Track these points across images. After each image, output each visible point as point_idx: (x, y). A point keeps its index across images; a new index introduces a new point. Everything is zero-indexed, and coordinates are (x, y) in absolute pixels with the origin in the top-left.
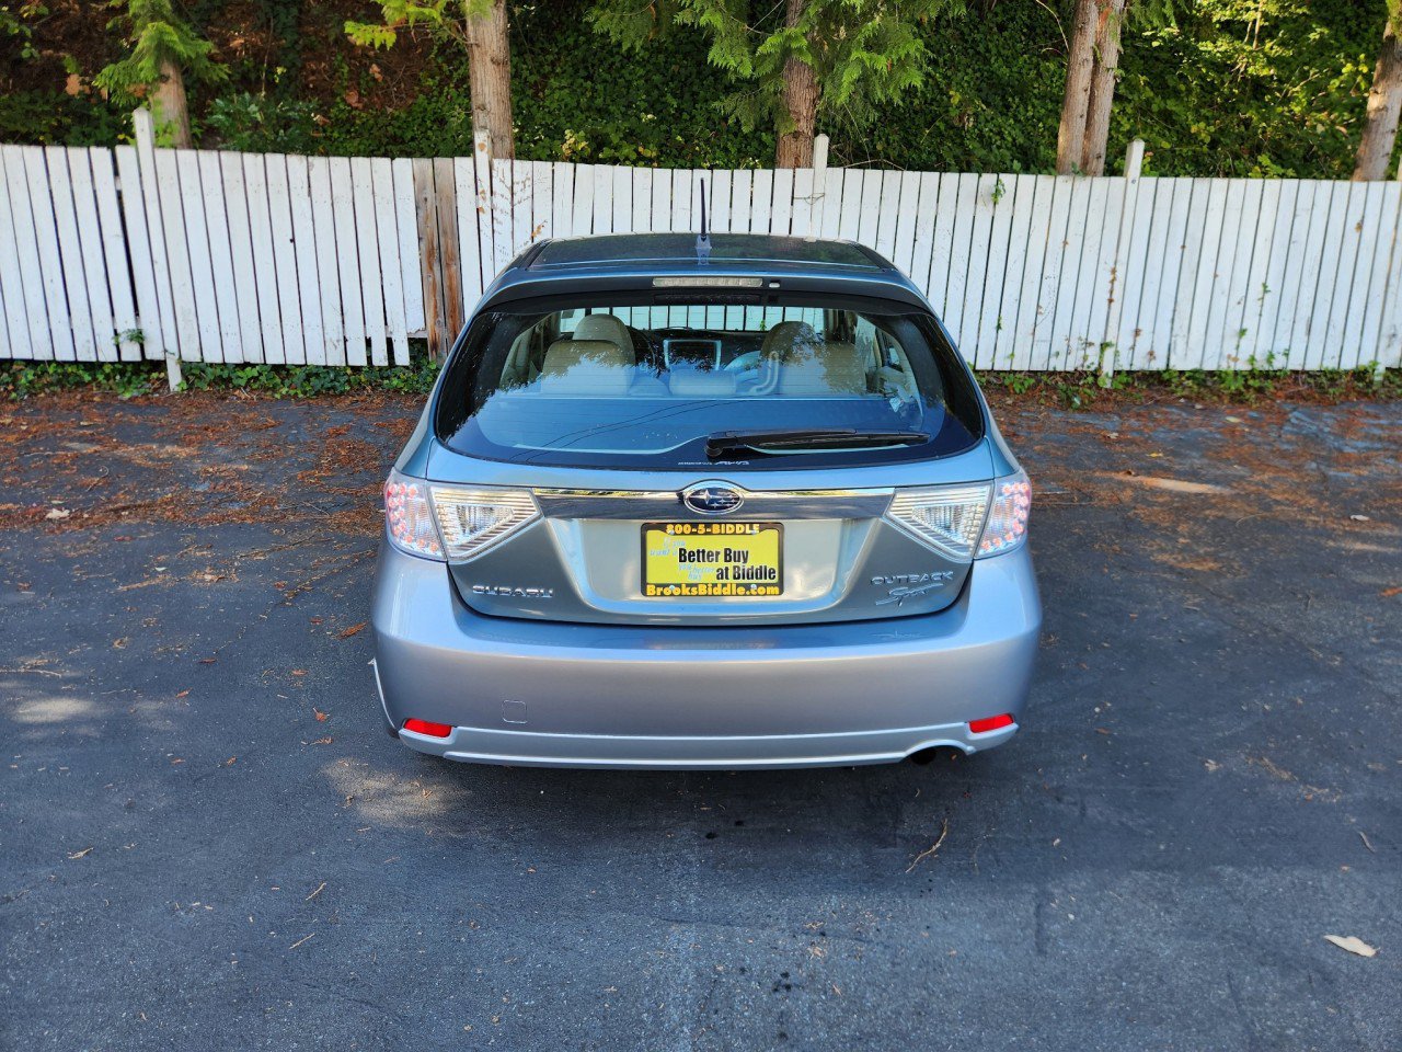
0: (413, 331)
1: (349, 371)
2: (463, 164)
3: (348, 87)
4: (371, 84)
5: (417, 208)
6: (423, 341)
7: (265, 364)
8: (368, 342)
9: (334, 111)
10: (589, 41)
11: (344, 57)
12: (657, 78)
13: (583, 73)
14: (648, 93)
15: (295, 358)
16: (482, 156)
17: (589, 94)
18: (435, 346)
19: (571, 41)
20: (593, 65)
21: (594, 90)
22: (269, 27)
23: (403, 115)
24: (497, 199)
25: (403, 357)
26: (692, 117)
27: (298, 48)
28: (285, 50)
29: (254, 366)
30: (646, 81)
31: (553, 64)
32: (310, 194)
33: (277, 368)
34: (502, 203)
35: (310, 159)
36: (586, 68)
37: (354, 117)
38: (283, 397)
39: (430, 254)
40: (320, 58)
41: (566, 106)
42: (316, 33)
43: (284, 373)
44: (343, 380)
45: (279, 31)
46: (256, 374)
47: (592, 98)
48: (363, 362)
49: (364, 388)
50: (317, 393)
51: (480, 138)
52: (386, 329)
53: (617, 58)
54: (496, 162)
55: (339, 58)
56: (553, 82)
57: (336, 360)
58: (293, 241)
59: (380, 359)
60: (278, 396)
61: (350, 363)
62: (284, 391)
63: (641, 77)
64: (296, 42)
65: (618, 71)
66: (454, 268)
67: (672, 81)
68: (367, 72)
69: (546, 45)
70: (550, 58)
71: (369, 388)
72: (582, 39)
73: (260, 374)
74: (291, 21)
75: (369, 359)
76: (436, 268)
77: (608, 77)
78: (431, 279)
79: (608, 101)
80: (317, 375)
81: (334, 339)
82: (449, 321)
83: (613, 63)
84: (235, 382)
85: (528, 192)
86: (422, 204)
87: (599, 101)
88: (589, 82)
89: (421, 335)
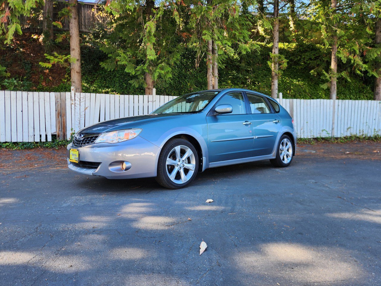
0: (53, 133)
1: (35, 143)
2: (68, 94)
3: (43, 81)
4: (49, 81)
5: (55, 103)
6: (56, 135)
7: (11, 142)
8: (41, 136)
9: (38, 87)
10: (105, 73)
11: (42, 75)
12: (121, 80)
13: (103, 79)
14: (119, 83)
15: (20, 140)
16: (73, 92)
17: (105, 84)
18: (59, 136)
19: (101, 73)
20: (106, 78)
21: (106, 83)
22: (23, 68)
23: (57, 87)
24: (76, 101)
25: (50, 139)
26: (130, 89)
27: (30, 73)
28: (27, 73)
29: (8, 142)
30: (119, 81)
31: (96, 77)
32: (27, 100)
33: (14, 143)
34: (77, 102)
35: (28, 92)
36: (104, 78)
37: (44, 88)
38: (15, 150)
39: (59, 114)
40: (36, 75)
41: (99, 86)
42: (35, 70)
43: (16, 144)
44: (32, 145)
45: (26, 69)
46: (8, 145)
47: (106, 84)
48: (39, 141)
49: (38, 147)
50: (25, 148)
51: (72, 88)
52: (46, 132)
53: (112, 76)
54: (76, 93)
55: (41, 75)
56: (96, 81)
57: (31, 140)
58: (22, 111)
59: (43, 140)
60: (14, 149)
61: (35, 141)
62: (16, 148)
63: (118, 80)
64: (30, 71)
65: (112, 79)
66: (64, 117)
67: (125, 81)
68: (48, 78)
69: (95, 73)
70: (95, 76)
71: (40, 147)
72: (104, 72)
73: (10, 144)
74: (29, 67)
75: (41, 140)
76: (60, 117)
77: (110, 80)
78: (58, 120)
79: (109, 85)
80: (26, 144)
81: (31, 135)
82: (63, 130)
83: (111, 77)
84: (2, 147)
85: (84, 100)
86: (57, 103)
87: (107, 85)
88: (105, 81)
89: (55, 134)
